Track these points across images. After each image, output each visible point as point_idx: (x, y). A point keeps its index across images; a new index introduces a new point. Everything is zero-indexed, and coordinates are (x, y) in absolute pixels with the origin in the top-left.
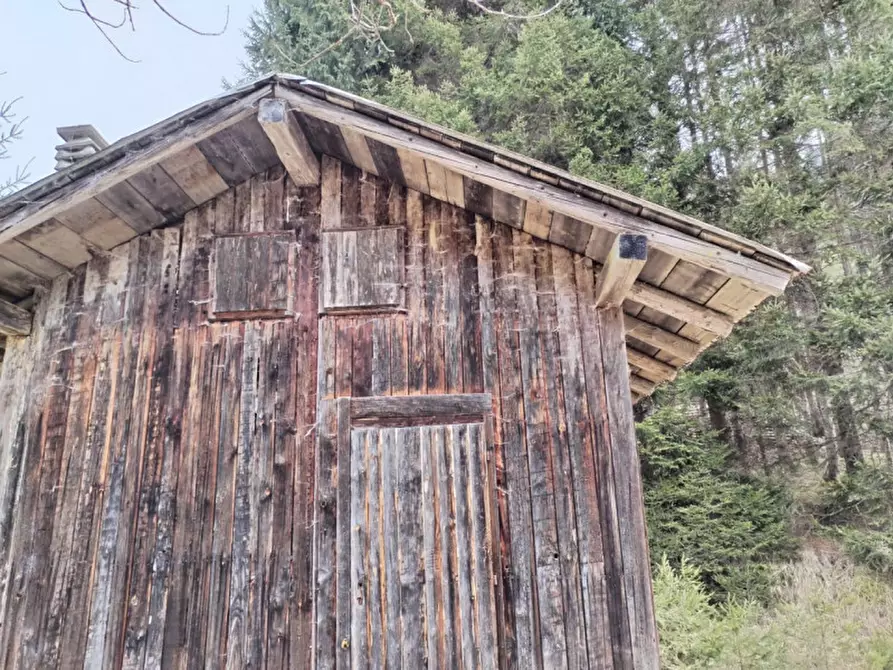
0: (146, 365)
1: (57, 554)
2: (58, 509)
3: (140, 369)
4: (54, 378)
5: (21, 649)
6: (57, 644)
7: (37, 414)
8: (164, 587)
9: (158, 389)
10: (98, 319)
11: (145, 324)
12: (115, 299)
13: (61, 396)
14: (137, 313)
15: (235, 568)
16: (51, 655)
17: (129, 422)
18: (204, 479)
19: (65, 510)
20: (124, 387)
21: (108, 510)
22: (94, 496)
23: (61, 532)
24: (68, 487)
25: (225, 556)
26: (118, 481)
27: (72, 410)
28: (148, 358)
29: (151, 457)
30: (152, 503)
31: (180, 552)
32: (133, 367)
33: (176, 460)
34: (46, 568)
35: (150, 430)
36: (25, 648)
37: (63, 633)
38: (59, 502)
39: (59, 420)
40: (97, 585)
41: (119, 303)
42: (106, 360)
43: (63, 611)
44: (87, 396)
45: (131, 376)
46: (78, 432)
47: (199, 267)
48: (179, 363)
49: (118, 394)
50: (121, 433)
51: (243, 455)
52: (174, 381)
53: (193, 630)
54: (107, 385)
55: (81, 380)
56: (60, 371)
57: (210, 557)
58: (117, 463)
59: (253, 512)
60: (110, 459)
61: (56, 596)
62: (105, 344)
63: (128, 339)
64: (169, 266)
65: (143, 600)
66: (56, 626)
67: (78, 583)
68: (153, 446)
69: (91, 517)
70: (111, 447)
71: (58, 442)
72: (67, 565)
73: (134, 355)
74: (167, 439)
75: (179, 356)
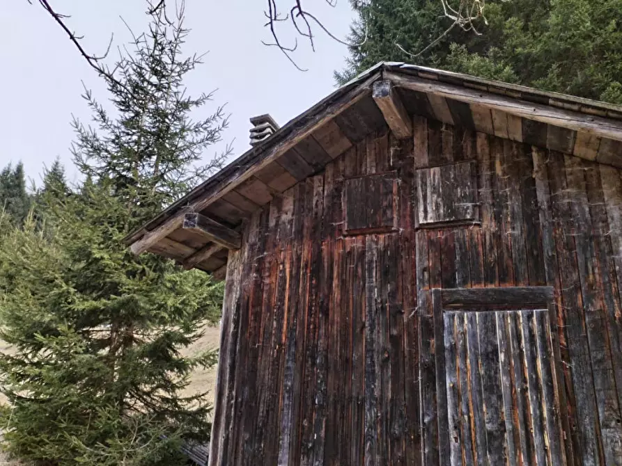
0: (306, 266)
1: (260, 388)
2: (259, 358)
3: (303, 269)
4: (255, 275)
5: (243, 445)
6: (262, 445)
7: (246, 298)
8: (323, 416)
9: (314, 282)
10: (278, 237)
11: (305, 239)
12: (287, 224)
13: (258, 285)
14: (299, 232)
15: (367, 407)
16: (260, 451)
17: (297, 303)
18: (345, 343)
19: (263, 359)
20: (293, 281)
21: (288, 361)
22: (279, 351)
23: (262, 373)
24: (265, 345)
25: (360, 397)
26: (293, 343)
27: (265, 296)
28: (307, 262)
29: (311, 327)
30: (314, 359)
31: (332, 392)
32: (299, 268)
33: (327, 330)
34: (254, 396)
35: (310, 309)
36: (245, 445)
37: (265, 438)
38: (260, 354)
39: (258, 301)
40: (283, 410)
41: (289, 226)
42: (283, 263)
43: (265, 424)
44: (273, 286)
45: (298, 273)
46: (269, 309)
47: (335, 201)
48: (326, 265)
49: (290, 285)
50: (293, 311)
51: (369, 328)
52: (323, 277)
53: (342, 446)
54: (283, 278)
55: (269, 276)
56: (258, 271)
57: (351, 398)
58: (291, 330)
59: (377, 368)
60: (287, 328)
61: (261, 414)
62: (282, 253)
63: (295, 249)
64: (317, 201)
65: (310, 422)
66: (261, 433)
67: (273, 407)
68: (312, 320)
69: (278, 365)
70: (288, 320)
71: (258, 316)
72: (265, 396)
73: (299, 259)
74: (320, 316)
75: (326, 260)
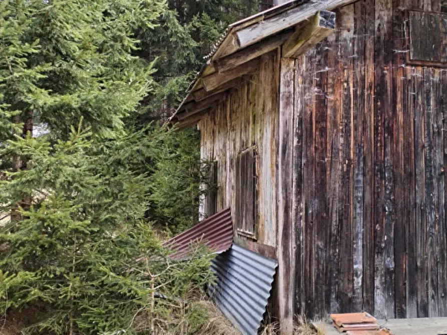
0: (371, 87)
1: (331, 199)
2: (328, 173)
3: (367, 90)
4: (316, 89)
5: (317, 253)
6: (337, 251)
7: (309, 112)
8: (393, 220)
9: (379, 104)
10: (339, 54)
11: (368, 61)
12: (348, 42)
13: (322, 102)
14: (363, 53)
15: (428, 211)
16: (335, 256)
17: (364, 122)
18: (407, 160)
19: (333, 174)
20: (359, 100)
21: (357, 175)
22: (349, 166)
23: (332, 186)
24: (334, 160)
25: (423, 204)
26: (361, 158)
27: (329, 112)
28: (371, 83)
29: (379, 145)
30: (383, 174)
31: (400, 201)
32: (363, 88)
33: (392, 148)
34: (325, 207)
35: (376, 129)
36: (320, 252)
37: (340, 244)
38: (329, 169)
39: (322, 117)
40: (355, 218)
41: (351, 45)
42: (347, 82)
43: (339, 231)
44: (338, 103)
45: (363, 94)
46: (335, 124)
47: (396, 28)
48: (389, 89)
49: (355, 104)
50: (360, 129)
51: (428, 148)
52: (387, 101)
53: (409, 244)
54: (348, 97)
55: (333, 93)
56: (319, 85)
57: (415, 204)
58: (359, 146)
59: (434, 181)
60: (355, 144)
61: (334, 223)
62: (346, 71)
63: (359, 69)
64: (380, 25)
65: (382, 227)
66: (336, 240)
67: (344, 215)
68: (379, 138)
69: (349, 178)
70: (355, 138)
71: (323, 131)
72: (336, 206)
73: (363, 79)
74: (386, 135)
75: (388, 84)
